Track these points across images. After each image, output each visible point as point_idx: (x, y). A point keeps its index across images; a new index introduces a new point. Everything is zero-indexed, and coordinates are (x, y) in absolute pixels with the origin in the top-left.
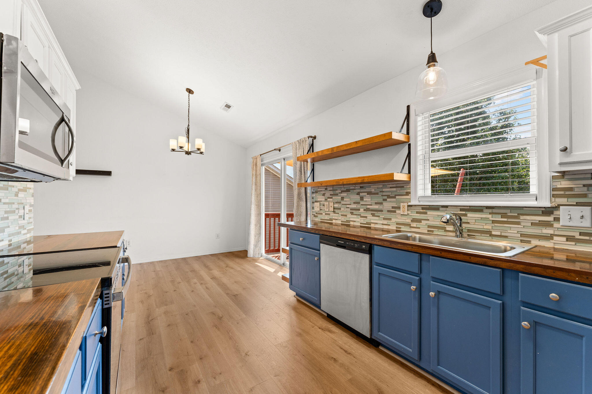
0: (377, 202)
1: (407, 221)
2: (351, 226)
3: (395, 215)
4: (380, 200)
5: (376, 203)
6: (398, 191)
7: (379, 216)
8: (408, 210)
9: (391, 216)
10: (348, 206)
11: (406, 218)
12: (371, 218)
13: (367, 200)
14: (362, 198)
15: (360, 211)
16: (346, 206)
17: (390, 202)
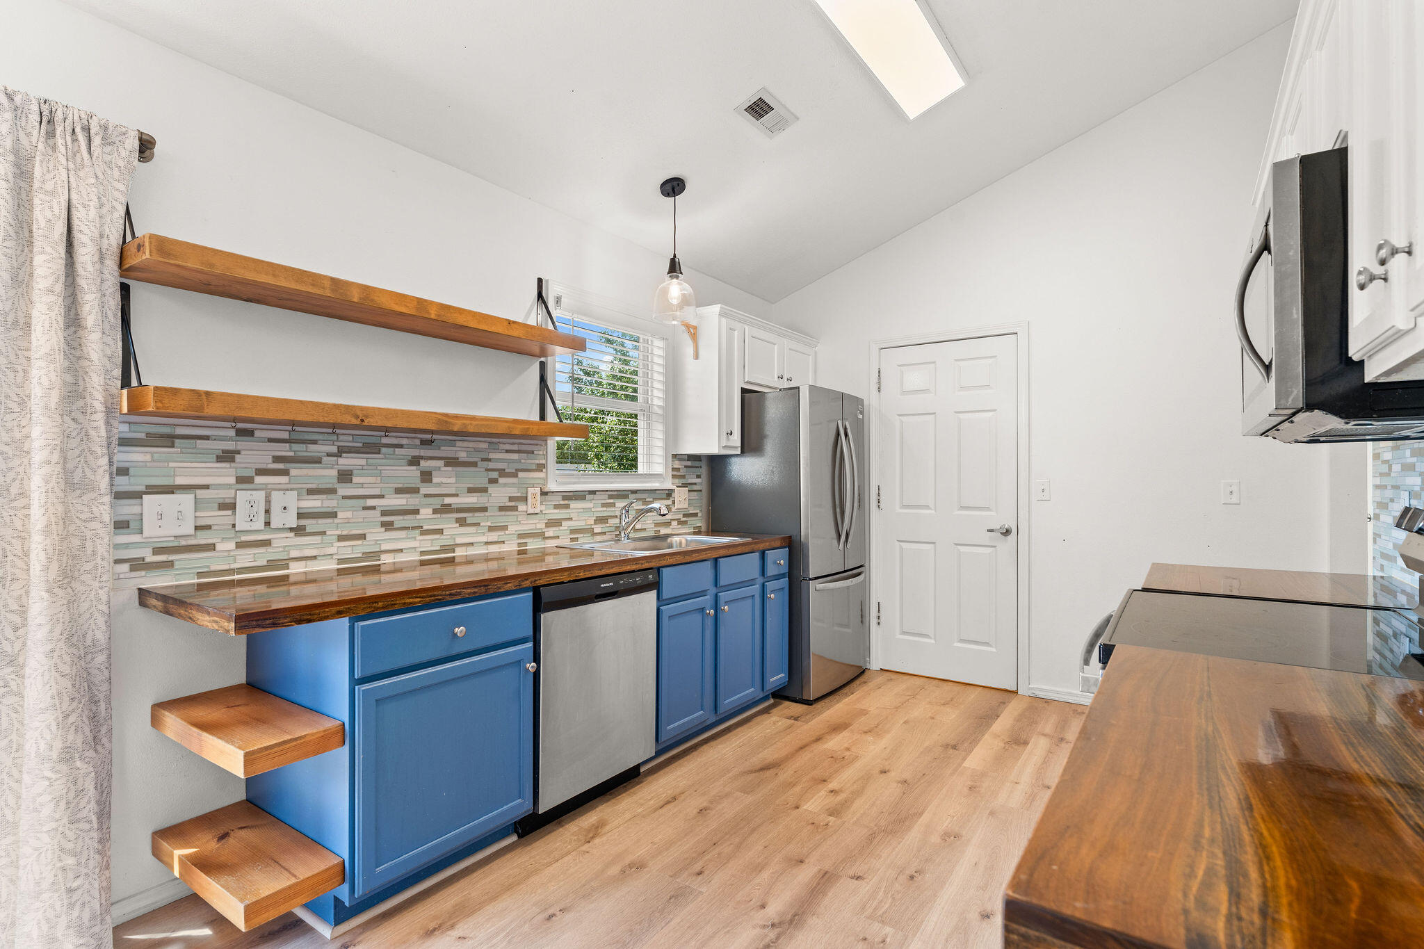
0: (471, 486)
1: (539, 526)
2: (383, 568)
3: (515, 517)
4: (481, 481)
5: (471, 490)
6: (523, 461)
7: (477, 524)
8: (541, 504)
9: (505, 519)
10: (370, 502)
11: (537, 521)
12: (453, 532)
13: (444, 480)
14: (426, 477)
15: (418, 517)
16: (361, 502)
17: (505, 485)
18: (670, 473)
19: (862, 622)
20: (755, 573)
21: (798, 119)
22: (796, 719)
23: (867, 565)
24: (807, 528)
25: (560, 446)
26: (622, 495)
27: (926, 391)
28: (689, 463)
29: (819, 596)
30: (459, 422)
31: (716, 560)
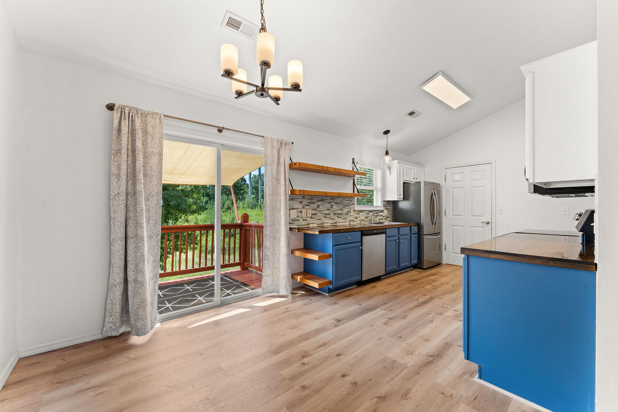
0: (340, 208)
4: (342, 208)
5: (340, 210)
6: (350, 203)
7: (341, 218)
9: (346, 216)
10: (322, 212)
11: (353, 217)
13: (335, 207)
14: (332, 206)
15: (330, 215)
16: (321, 212)
17: (346, 208)
18: (383, 206)
19: (440, 249)
20: (409, 232)
21: (422, 114)
22: (421, 272)
23: (441, 232)
24: (423, 221)
25: (358, 199)
26: (371, 211)
27: (461, 181)
28: (387, 203)
29: (427, 240)
30: (342, 194)
31: (399, 228)
